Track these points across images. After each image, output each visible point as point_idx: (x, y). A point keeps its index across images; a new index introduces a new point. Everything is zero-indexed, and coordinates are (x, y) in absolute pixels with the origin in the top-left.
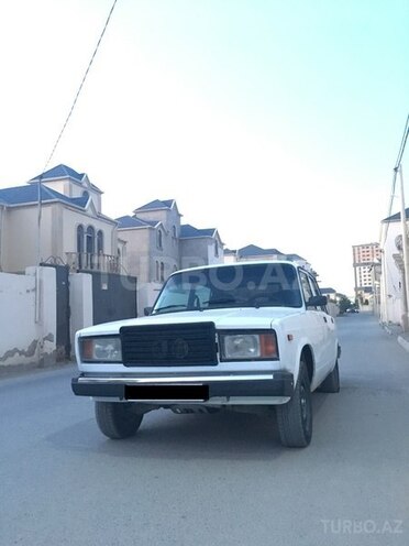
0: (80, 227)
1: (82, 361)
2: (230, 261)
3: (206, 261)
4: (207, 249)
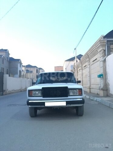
1: (29, 97)
2: (23, 68)
3: (17, 68)
4: (18, 65)
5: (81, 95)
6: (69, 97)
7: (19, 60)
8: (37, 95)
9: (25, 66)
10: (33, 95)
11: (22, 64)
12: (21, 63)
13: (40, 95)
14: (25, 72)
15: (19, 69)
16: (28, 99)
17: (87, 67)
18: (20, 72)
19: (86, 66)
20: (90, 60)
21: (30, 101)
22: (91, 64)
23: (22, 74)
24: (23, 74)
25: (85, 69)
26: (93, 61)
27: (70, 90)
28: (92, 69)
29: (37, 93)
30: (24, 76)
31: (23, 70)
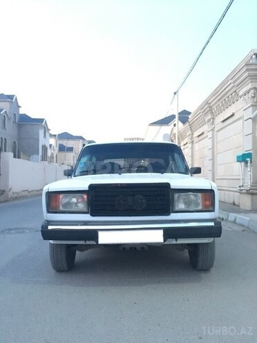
1: (49, 212)
2: (52, 141)
3: (38, 140)
4: (38, 132)
5: (211, 209)
6: (173, 216)
7: (41, 121)
8: (74, 209)
9: (55, 136)
10: (61, 208)
11: (50, 132)
12: (46, 129)
13: (81, 206)
14: (57, 149)
15: (42, 142)
16: (46, 218)
17: (207, 137)
18: (45, 148)
19: (203, 133)
20: (214, 119)
21: (50, 227)
22: (216, 130)
23: (49, 154)
24: (52, 154)
25: (199, 141)
26: (223, 121)
27: (176, 196)
28: (219, 140)
29: (74, 200)
30: (53, 158)
31: (51, 146)
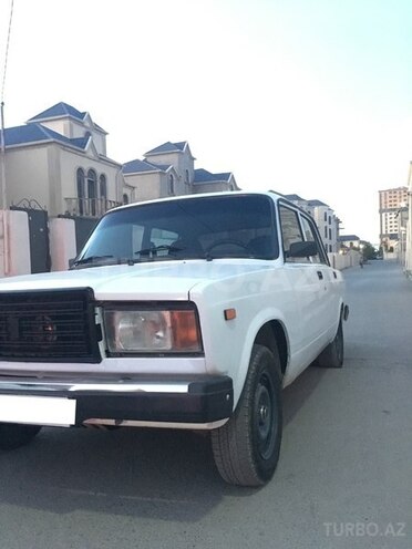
0: (80, 170)
6: (109, 365)
12: (234, 189)
